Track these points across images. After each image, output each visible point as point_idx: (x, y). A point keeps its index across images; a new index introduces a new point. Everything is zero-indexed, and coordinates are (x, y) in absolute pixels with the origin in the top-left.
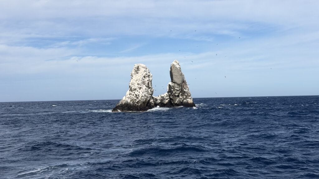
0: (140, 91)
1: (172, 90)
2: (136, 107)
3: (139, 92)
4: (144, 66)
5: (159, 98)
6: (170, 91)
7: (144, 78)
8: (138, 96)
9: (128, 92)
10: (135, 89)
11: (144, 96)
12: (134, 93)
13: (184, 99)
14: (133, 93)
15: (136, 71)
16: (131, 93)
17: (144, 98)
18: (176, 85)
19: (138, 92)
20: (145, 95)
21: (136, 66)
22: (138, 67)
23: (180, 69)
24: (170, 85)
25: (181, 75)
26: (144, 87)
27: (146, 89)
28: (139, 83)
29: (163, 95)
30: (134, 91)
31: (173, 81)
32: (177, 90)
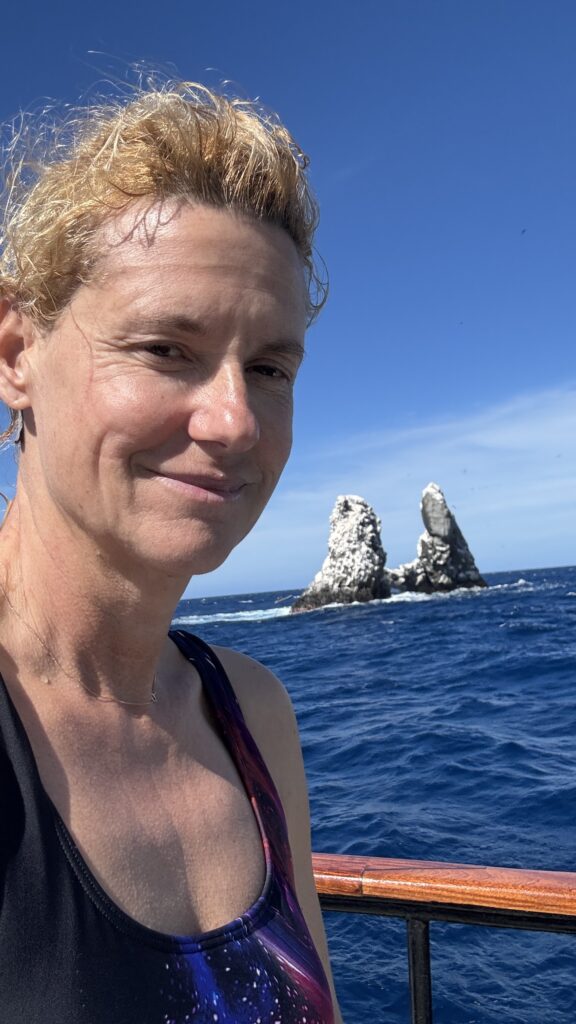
1: (430, 552)
2: (347, 595)
4: (361, 500)
5: (400, 572)
6: (425, 555)
7: (360, 527)
8: (350, 570)
9: (328, 561)
13: (459, 571)
15: (342, 512)
16: (334, 563)
17: (365, 575)
18: (437, 540)
19: (350, 561)
20: (367, 567)
21: (341, 499)
22: (346, 502)
24: (423, 542)
26: (365, 548)
27: (368, 552)
28: (352, 539)
29: (409, 566)
30: (340, 559)
31: (433, 532)
32: (442, 552)
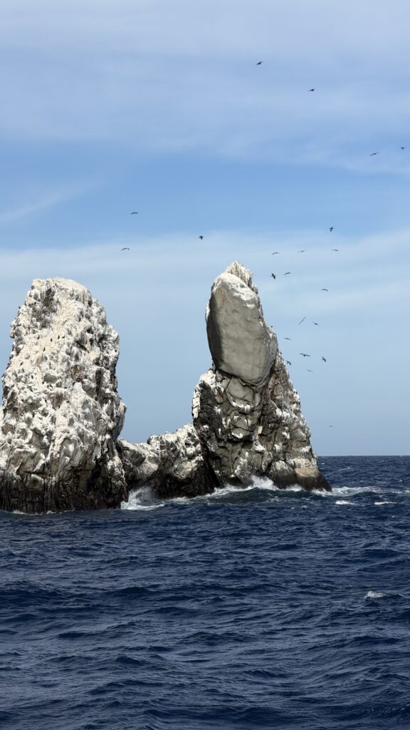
0: (58, 413)
1: (218, 410)
2: (36, 493)
3: (53, 420)
4: (80, 289)
5: (150, 451)
6: (206, 417)
7: (75, 349)
8: (45, 440)
10: (33, 406)
11: (75, 436)
12: (29, 421)
13: (276, 459)
14: (23, 425)
15: (38, 315)
16: (13, 422)
17: (76, 451)
18: (236, 389)
21: (40, 288)
23: (258, 305)
24: (204, 387)
25: (265, 336)
27: (86, 403)
28: (54, 373)
31: (223, 367)
32: (242, 413)
